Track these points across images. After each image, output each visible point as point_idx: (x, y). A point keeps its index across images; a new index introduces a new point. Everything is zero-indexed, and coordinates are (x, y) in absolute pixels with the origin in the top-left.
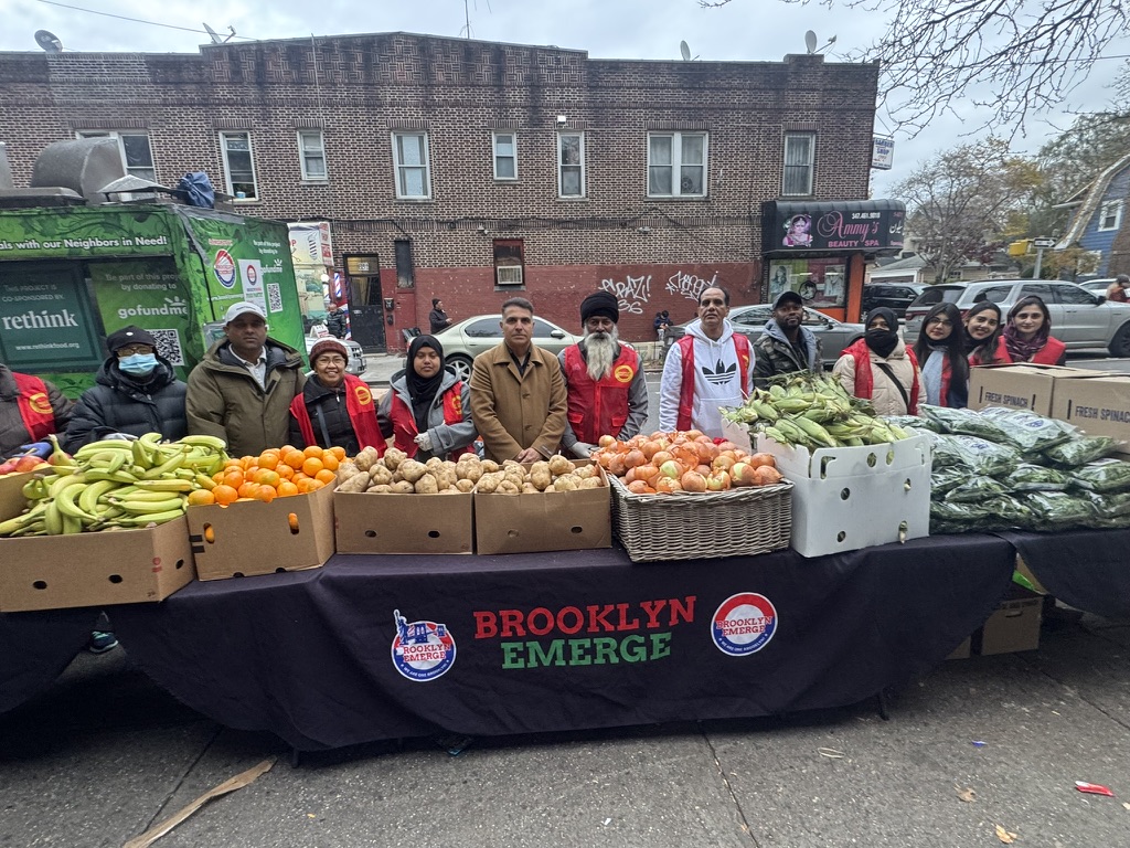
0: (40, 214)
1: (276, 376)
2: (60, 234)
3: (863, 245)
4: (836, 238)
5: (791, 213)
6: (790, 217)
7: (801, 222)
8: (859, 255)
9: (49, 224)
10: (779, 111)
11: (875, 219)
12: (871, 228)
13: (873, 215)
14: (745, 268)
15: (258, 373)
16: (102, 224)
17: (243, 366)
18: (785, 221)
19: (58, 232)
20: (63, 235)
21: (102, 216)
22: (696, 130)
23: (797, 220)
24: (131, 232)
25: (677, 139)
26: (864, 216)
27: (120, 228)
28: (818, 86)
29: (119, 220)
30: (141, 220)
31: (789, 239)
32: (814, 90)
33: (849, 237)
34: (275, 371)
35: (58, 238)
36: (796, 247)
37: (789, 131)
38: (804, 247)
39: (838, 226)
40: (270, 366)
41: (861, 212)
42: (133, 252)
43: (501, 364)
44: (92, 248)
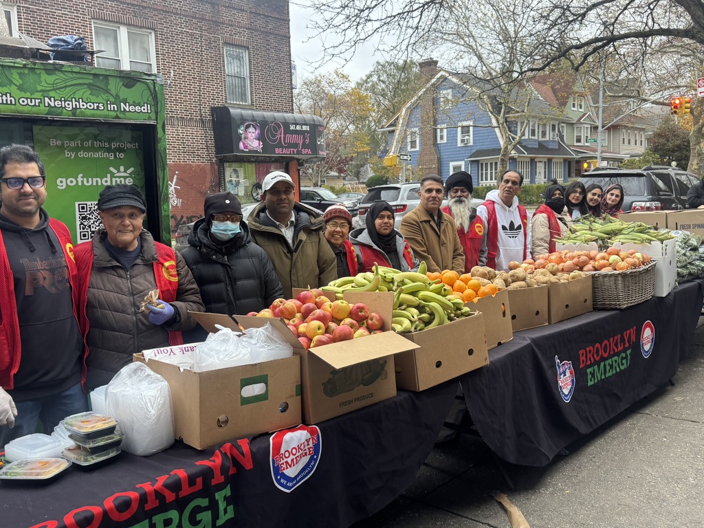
0: (25, 66)
1: (303, 236)
2: (42, 91)
3: (299, 153)
4: (280, 145)
5: (243, 120)
6: (242, 124)
7: (251, 129)
8: (296, 160)
9: (31, 78)
10: (216, 24)
11: (306, 131)
12: (305, 139)
13: (305, 128)
14: (203, 169)
15: (288, 234)
16: (89, 85)
17: (277, 227)
18: (239, 127)
19: (39, 88)
20: (45, 93)
21: (91, 77)
22: (141, 27)
23: (248, 127)
24: (117, 97)
25: (123, 32)
26: (298, 128)
27: (107, 91)
28: (245, 8)
29: (107, 84)
30: (128, 86)
31: (244, 144)
32: (243, 11)
33: (290, 146)
34: (302, 233)
35: (39, 95)
36: (250, 151)
37: (226, 43)
38: (256, 152)
39: (280, 134)
40: (297, 227)
41: (296, 124)
42: (117, 117)
43: (425, 221)
44: (75, 109)
